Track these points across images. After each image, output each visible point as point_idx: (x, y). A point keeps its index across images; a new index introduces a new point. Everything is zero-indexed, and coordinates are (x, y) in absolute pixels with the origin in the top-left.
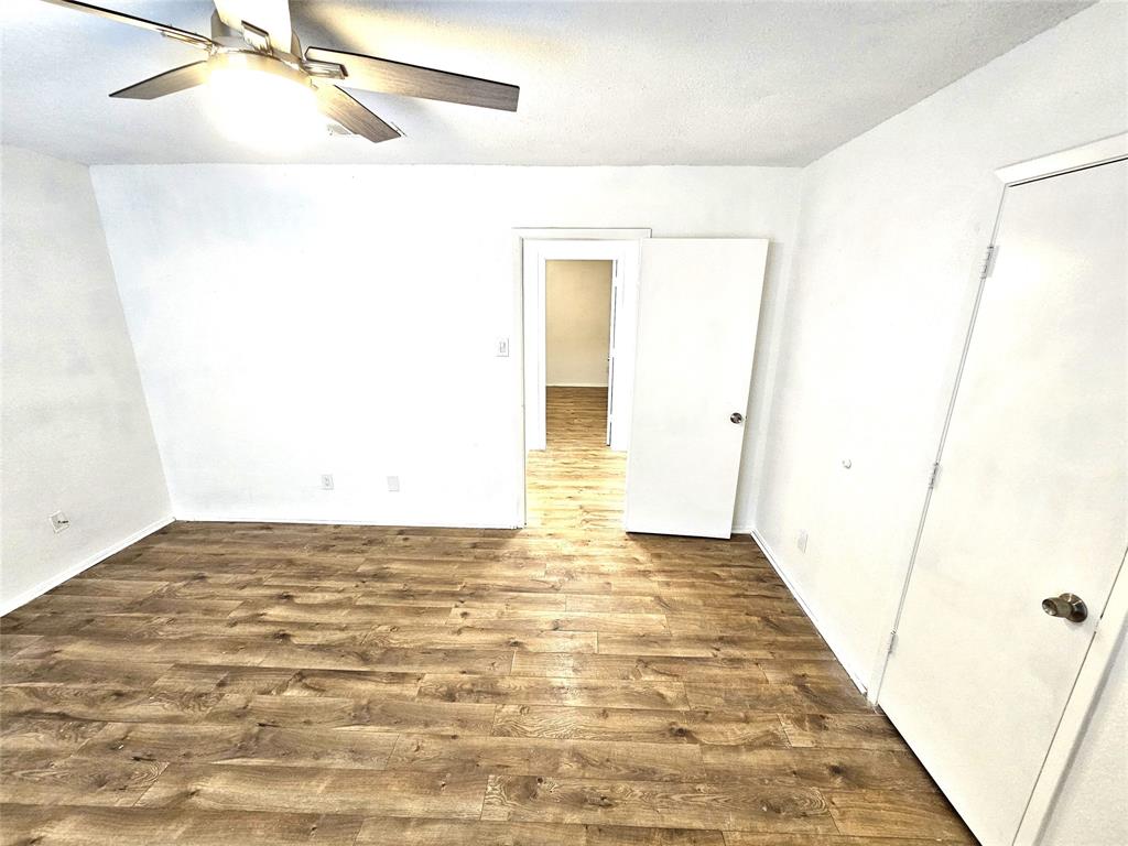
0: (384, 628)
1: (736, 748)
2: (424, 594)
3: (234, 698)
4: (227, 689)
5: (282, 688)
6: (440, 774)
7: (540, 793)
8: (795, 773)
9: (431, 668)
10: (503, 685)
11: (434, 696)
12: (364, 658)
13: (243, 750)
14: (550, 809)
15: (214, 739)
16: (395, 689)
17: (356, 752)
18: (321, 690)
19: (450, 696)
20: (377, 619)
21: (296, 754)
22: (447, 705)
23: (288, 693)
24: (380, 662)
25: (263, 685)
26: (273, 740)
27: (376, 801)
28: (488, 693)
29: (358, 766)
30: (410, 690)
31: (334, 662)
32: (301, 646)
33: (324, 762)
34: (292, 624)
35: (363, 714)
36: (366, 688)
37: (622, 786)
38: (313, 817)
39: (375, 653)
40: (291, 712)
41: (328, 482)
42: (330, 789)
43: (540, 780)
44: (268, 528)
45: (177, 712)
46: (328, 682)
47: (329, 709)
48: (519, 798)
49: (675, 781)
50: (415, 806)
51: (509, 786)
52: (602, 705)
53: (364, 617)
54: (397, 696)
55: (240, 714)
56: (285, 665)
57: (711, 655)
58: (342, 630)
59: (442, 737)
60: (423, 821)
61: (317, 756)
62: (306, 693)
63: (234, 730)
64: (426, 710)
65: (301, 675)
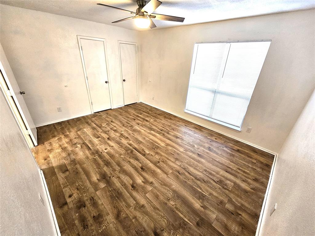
3: (157, 157)
4: (158, 160)
5: (149, 154)
6: (138, 132)
9: (124, 143)
11: (129, 139)
12: (132, 152)
13: (158, 147)
15: (161, 151)
16: (133, 143)
17: (144, 138)
18: (143, 150)
19: (127, 138)
20: (121, 160)
21: (152, 143)
23: (148, 153)
24: (130, 149)
26: (154, 146)
27: (146, 133)
29: (145, 137)
30: (131, 142)
31: (137, 154)
32: (140, 163)
33: (149, 140)
34: (138, 172)
35: (140, 142)
36: (136, 146)
38: (153, 135)
39: (129, 152)
40: (149, 149)
42: (150, 137)
45: (168, 161)
46: (141, 151)
47: (144, 146)
50: (143, 131)
53: (123, 163)
55: (157, 153)
56: (146, 159)
58: (130, 162)
59: (133, 134)
60: (143, 130)
61: (149, 141)
62: (145, 151)
63: (159, 151)
64: (132, 138)
65: (144, 155)
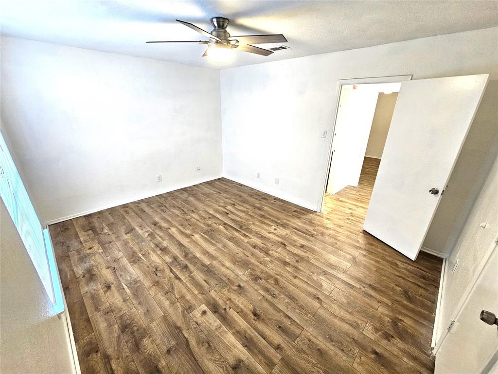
0: (251, 222)
1: (336, 317)
2: (269, 219)
3: (210, 222)
4: (210, 219)
5: (220, 225)
6: (238, 262)
7: (258, 281)
8: (353, 339)
9: (256, 238)
10: (271, 252)
11: (250, 245)
12: (241, 227)
13: (205, 233)
14: (258, 286)
15: (202, 228)
16: (243, 238)
17: (224, 246)
18: (227, 229)
19: (254, 247)
20: (251, 219)
21: (213, 239)
22: (252, 248)
23: (220, 226)
24: (244, 230)
25: (216, 222)
26: (211, 234)
27: (221, 258)
28: (265, 252)
29: (223, 249)
30: (246, 240)
32: (229, 217)
33: (217, 244)
34: (231, 211)
35: (231, 239)
36: (237, 234)
37: (283, 296)
38: (208, 253)
39: (244, 227)
40: (218, 230)
41: (259, 175)
42: (215, 250)
43: (261, 279)
44: (241, 186)
45: (199, 219)
46: (230, 228)
47: (225, 234)
48: (252, 279)
49: (301, 307)
50: (228, 264)
51: (251, 274)
52: (296, 274)
53: (248, 217)
54: (242, 240)
55: (208, 226)
56: (224, 220)
57: (358, 287)
58: (241, 218)
59: (245, 255)
60: (227, 268)
61: (217, 242)
62: (224, 228)
63: (206, 228)
64: (246, 246)
65: (225, 224)
